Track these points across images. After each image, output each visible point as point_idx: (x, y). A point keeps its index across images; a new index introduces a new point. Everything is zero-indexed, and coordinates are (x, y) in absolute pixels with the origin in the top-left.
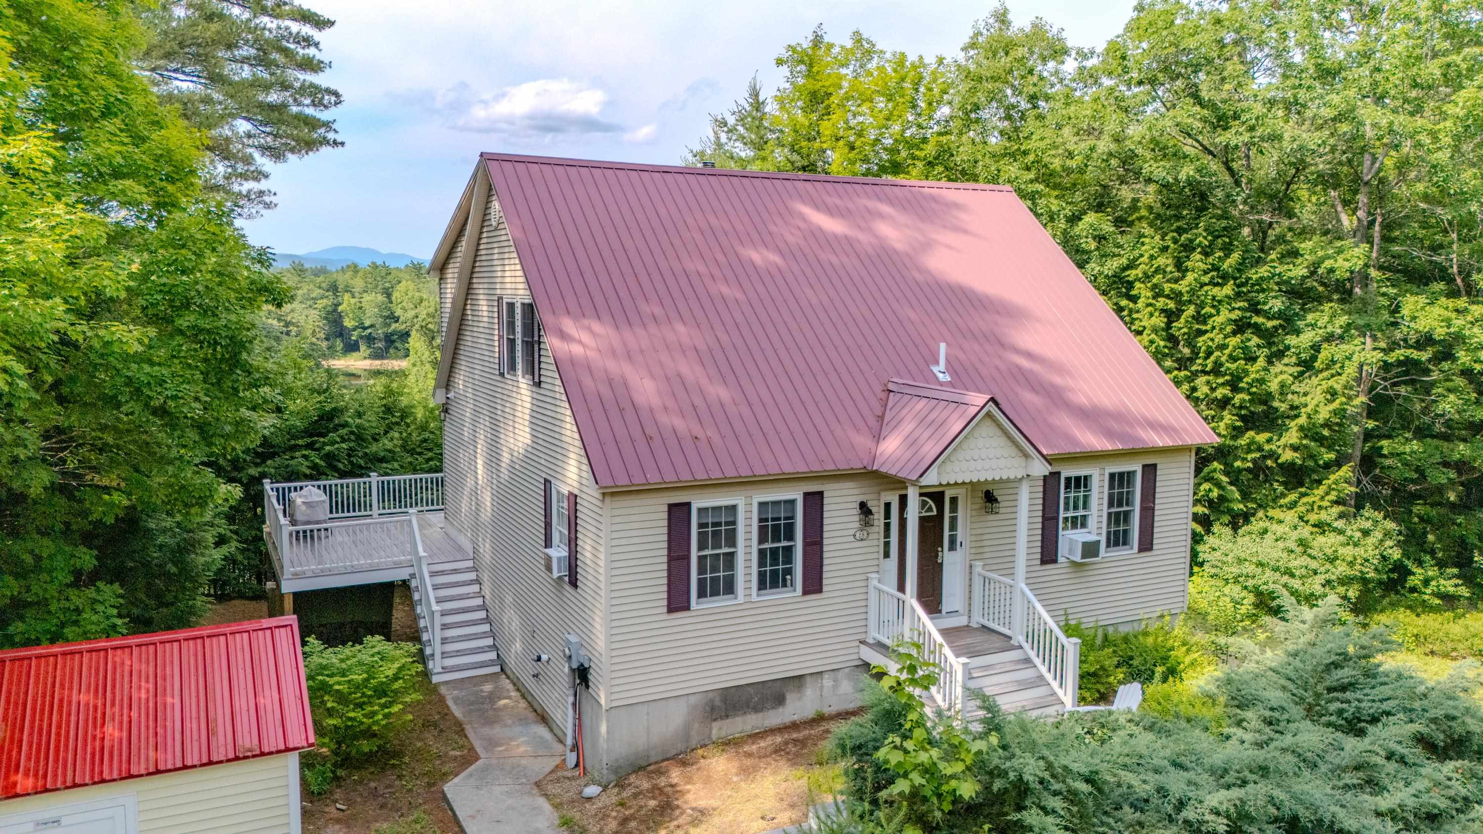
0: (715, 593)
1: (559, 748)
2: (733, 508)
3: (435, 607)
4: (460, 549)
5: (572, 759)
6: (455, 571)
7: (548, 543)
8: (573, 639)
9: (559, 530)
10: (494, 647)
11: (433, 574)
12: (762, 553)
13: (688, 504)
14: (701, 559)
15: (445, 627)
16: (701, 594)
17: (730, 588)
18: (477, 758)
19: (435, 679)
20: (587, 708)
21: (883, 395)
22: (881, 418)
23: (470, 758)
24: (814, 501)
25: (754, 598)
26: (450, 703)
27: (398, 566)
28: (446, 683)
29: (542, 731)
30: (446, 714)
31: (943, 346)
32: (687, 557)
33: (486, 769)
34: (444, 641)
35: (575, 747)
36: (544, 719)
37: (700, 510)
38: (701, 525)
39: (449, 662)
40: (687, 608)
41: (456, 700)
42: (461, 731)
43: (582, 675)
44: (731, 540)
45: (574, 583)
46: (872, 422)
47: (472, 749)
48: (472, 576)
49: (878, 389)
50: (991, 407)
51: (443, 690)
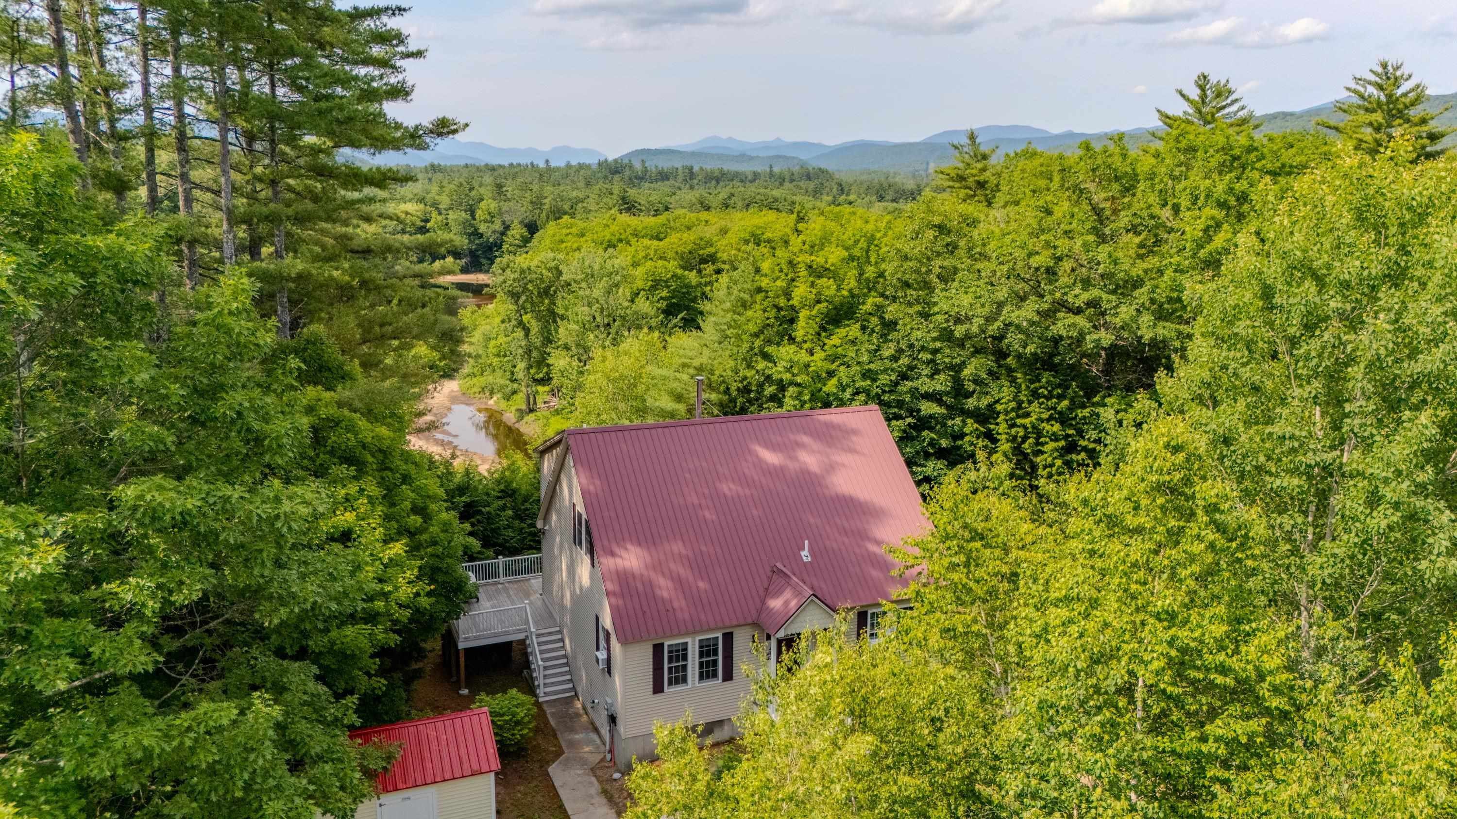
0: (677, 683)
1: (602, 748)
2: (686, 643)
3: (540, 663)
4: (551, 616)
5: (609, 757)
6: (550, 634)
7: (598, 649)
8: (609, 701)
9: (602, 643)
10: (571, 681)
11: (538, 636)
12: (701, 664)
13: (663, 644)
14: (670, 669)
15: (545, 668)
16: (670, 683)
17: (684, 680)
18: (563, 753)
19: (541, 700)
20: (616, 735)
21: (770, 574)
22: (766, 589)
23: (559, 753)
24: (728, 638)
25: (697, 685)
26: (549, 716)
27: (519, 631)
28: (547, 702)
29: (595, 737)
30: (547, 723)
31: (806, 542)
32: (663, 668)
33: (567, 759)
34: (545, 677)
35: (610, 751)
36: (596, 730)
37: (669, 646)
38: (670, 652)
39: (547, 690)
40: (662, 691)
41: (552, 714)
42: (555, 736)
43: (613, 719)
44: (685, 657)
45: (609, 672)
46: (762, 593)
47: (560, 747)
48: (559, 636)
49: (768, 569)
50: (813, 598)
51: (545, 707)
